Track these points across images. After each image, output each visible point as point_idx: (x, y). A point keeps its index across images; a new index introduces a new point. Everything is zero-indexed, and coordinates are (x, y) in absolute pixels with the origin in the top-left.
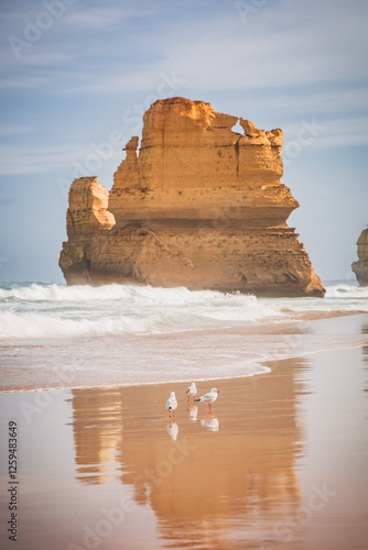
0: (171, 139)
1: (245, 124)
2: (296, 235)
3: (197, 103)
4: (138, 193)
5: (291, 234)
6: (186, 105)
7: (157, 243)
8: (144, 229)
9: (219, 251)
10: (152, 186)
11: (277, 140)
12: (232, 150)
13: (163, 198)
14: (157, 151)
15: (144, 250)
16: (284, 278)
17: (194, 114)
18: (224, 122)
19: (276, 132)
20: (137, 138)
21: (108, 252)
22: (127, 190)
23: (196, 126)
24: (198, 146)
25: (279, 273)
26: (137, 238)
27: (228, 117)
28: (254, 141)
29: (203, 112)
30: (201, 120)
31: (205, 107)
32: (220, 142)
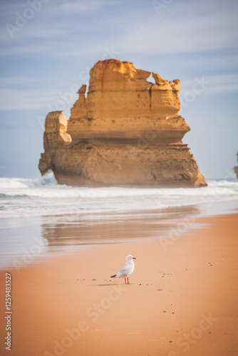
0: (107, 86)
1: (155, 76)
2: (188, 149)
3: (124, 63)
4: (86, 121)
5: (185, 148)
6: (117, 64)
7: (98, 154)
8: (90, 145)
9: (139, 159)
10: (95, 117)
11: (177, 87)
12: (147, 94)
13: (103, 125)
14: (98, 94)
15: (90, 159)
16: (181, 177)
17: (122, 70)
18: (142, 75)
19: (176, 82)
20: (85, 86)
21: (66, 160)
22: (79, 120)
23: (123, 78)
24: (125, 91)
25: (177, 173)
26: (85, 151)
27: (144, 72)
28: (161, 88)
29: (128, 68)
30: (127, 74)
31: (130, 66)
32: (139, 88)
